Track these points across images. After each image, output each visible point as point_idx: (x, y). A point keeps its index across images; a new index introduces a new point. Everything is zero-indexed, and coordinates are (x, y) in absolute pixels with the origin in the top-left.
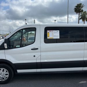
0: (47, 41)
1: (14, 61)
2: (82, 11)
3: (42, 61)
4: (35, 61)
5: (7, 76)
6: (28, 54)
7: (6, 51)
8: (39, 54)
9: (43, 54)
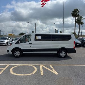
0: (36, 40)
1: (22, 48)
2: (79, 15)
3: (34, 48)
4: (31, 48)
5: (19, 54)
6: (28, 46)
7: (19, 44)
8: (32, 45)
9: (34, 46)
